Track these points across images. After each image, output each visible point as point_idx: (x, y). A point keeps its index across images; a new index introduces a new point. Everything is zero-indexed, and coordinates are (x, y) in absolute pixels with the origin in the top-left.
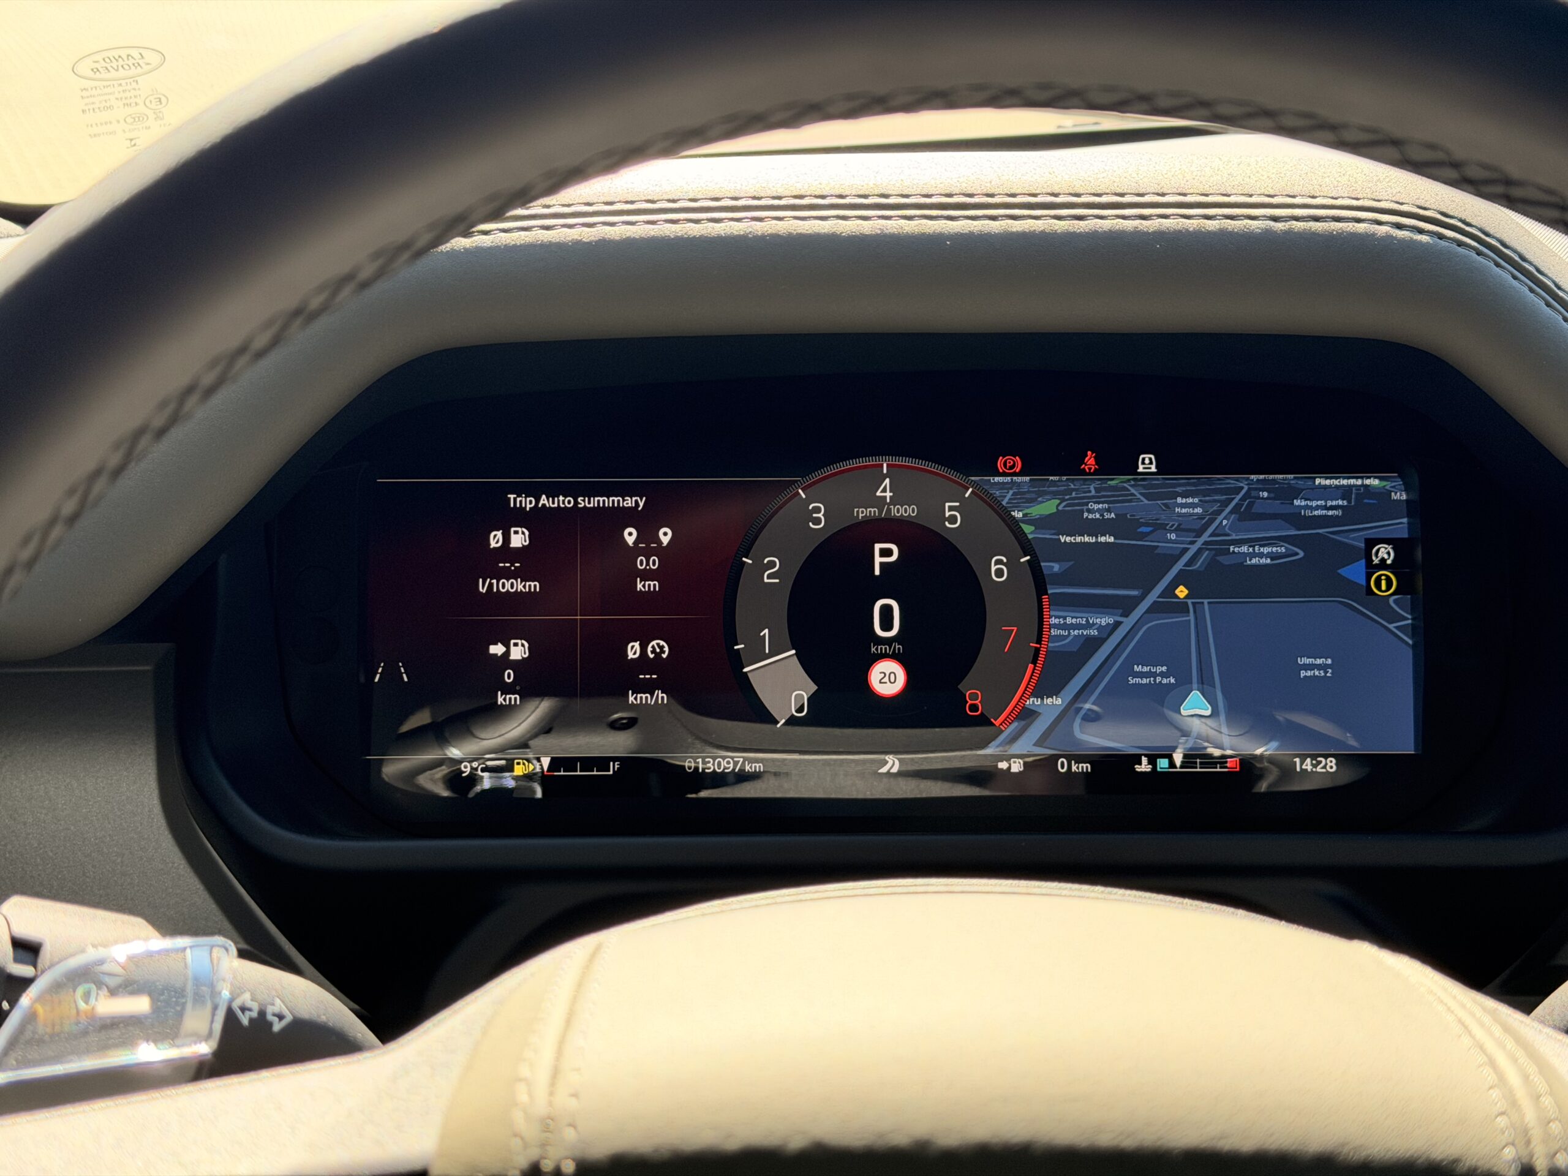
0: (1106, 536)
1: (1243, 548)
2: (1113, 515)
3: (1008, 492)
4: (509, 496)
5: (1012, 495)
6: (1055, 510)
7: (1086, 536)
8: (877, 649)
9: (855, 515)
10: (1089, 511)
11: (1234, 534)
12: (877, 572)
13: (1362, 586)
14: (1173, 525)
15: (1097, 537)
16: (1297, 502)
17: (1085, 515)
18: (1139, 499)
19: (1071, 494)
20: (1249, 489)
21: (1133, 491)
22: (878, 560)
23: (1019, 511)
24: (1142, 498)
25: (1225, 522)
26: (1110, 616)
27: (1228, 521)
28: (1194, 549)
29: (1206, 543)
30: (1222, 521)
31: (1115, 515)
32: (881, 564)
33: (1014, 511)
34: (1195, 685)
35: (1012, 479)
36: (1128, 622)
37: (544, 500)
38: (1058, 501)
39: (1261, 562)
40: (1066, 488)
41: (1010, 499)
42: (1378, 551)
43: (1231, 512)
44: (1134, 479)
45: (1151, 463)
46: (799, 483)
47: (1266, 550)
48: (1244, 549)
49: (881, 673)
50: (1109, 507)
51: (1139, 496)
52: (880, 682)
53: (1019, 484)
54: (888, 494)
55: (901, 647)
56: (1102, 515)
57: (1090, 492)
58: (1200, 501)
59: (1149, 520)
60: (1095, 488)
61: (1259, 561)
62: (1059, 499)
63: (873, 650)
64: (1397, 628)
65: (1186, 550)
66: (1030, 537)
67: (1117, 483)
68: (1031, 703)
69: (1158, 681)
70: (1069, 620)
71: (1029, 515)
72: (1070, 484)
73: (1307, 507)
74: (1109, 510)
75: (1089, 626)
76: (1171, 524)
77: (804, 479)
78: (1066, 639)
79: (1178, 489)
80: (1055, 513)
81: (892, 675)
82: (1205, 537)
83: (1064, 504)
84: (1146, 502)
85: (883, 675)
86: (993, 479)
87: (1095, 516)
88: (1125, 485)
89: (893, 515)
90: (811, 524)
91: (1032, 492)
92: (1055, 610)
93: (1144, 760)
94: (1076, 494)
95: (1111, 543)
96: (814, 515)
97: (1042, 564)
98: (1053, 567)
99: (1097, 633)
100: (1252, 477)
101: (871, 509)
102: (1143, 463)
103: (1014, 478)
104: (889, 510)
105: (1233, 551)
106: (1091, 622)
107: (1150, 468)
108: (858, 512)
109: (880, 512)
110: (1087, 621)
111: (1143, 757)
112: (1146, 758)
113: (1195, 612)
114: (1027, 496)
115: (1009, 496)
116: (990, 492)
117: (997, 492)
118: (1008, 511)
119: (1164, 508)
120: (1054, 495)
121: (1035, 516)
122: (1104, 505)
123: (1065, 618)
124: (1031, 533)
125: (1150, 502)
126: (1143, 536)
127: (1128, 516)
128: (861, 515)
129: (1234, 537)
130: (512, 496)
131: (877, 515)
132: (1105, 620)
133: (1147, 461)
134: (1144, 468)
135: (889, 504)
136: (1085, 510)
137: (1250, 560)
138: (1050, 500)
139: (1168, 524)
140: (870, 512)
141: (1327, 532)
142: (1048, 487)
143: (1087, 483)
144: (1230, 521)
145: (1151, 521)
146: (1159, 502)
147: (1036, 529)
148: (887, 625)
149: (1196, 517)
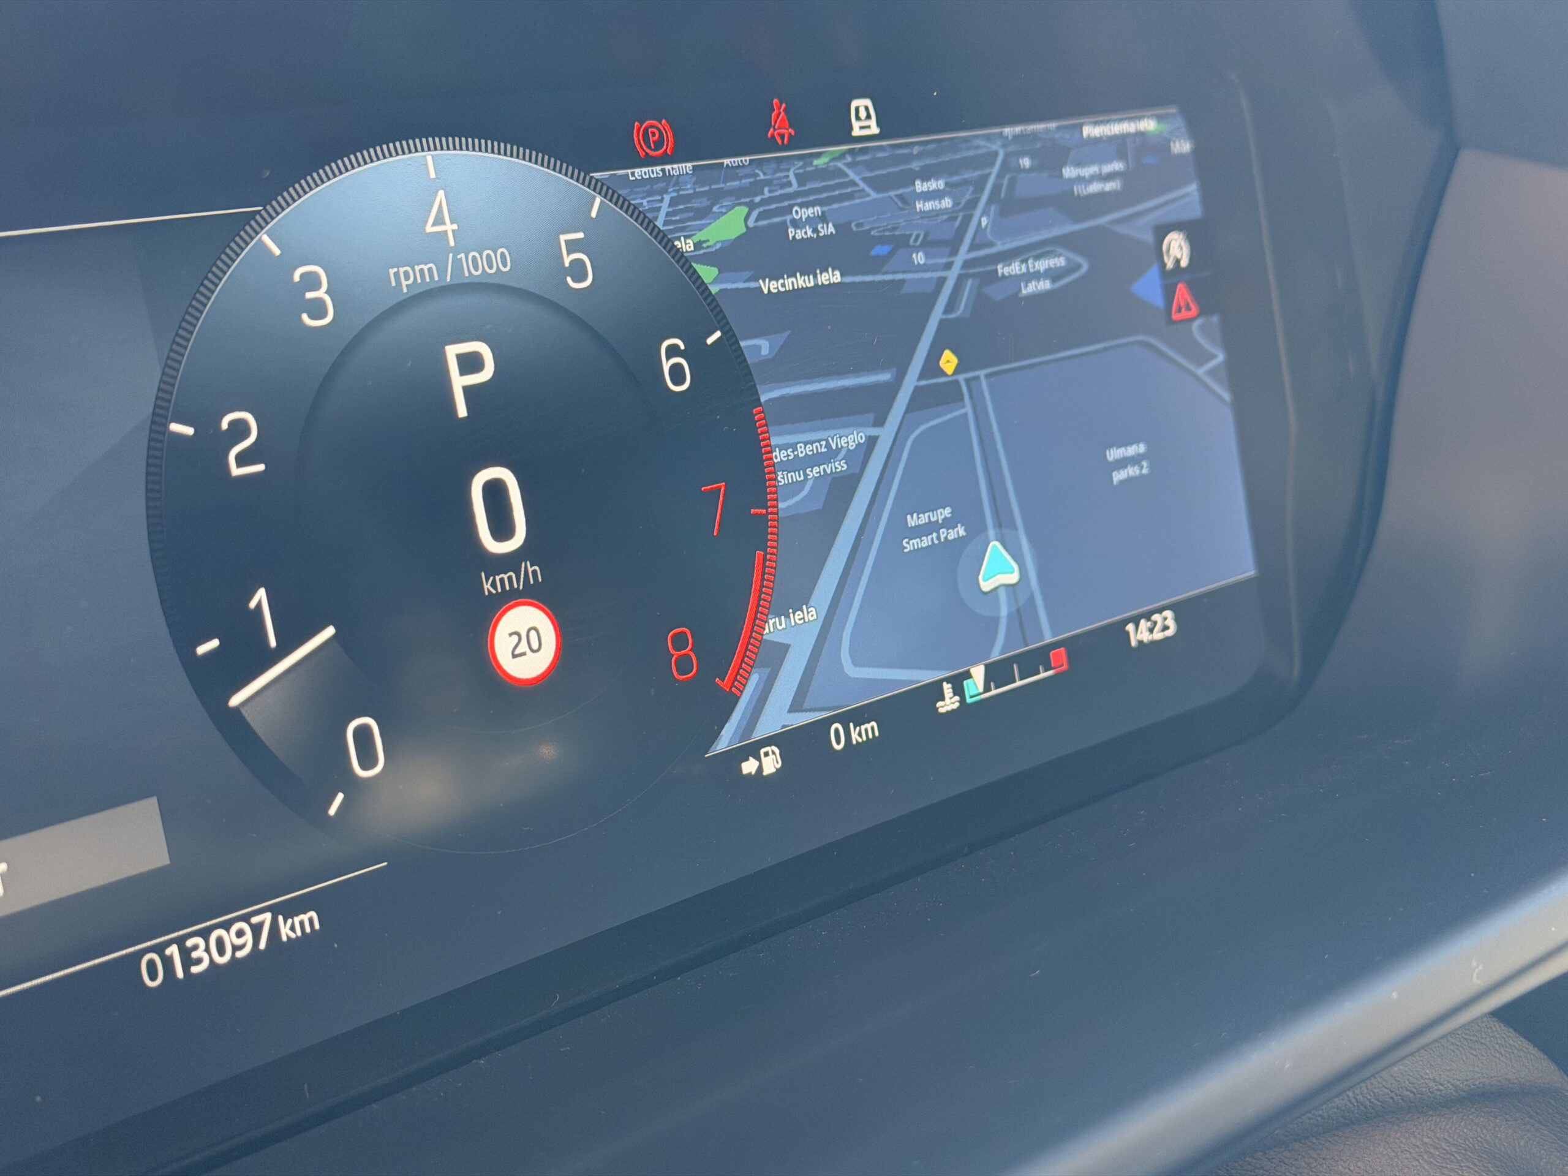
0: (827, 271)
1: (1013, 267)
2: (831, 229)
3: (662, 200)
5: (670, 206)
6: (744, 230)
7: (798, 275)
8: (494, 585)
9: (394, 284)
10: (796, 224)
11: (999, 243)
12: (462, 411)
14: (918, 236)
15: (815, 277)
16: (1069, 172)
17: (791, 232)
18: (863, 190)
19: (763, 194)
20: (1007, 155)
21: (852, 175)
22: (459, 382)
23: (686, 237)
24: (868, 190)
25: (984, 221)
26: (860, 430)
27: (988, 216)
28: (952, 275)
29: (967, 264)
30: (980, 223)
31: (835, 226)
32: (468, 390)
33: (679, 239)
34: (991, 532)
35: (663, 170)
36: (886, 434)
38: (744, 210)
39: (1039, 288)
40: (752, 180)
41: (668, 214)
43: (990, 201)
44: (851, 152)
46: (258, 217)
47: (1042, 265)
48: (1015, 268)
49: (511, 635)
50: (823, 212)
51: (862, 185)
52: (514, 656)
53: (677, 180)
54: (449, 227)
55: (536, 568)
56: (815, 230)
57: (790, 184)
58: (947, 184)
59: (884, 231)
60: (796, 175)
61: (1036, 287)
62: (745, 204)
63: (487, 587)
64: (1206, 373)
65: (942, 281)
66: (714, 289)
67: (828, 163)
68: (772, 630)
69: (942, 537)
70: (802, 451)
71: (705, 245)
72: (757, 171)
73: (1080, 180)
74: (823, 218)
75: (831, 454)
76: (915, 233)
77: (268, 207)
78: (801, 490)
79: (915, 165)
80: (744, 234)
81: (533, 634)
82: (963, 254)
83: (755, 214)
84: (874, 195)
85: (515, 638)
86: (633, 174)
87: (806, 233)
88: (840, 164)
89: (467, 274)
90: (305, 317)
91: (703, 194)
92: (780, 434)
93: (947, 688)
94: (770, 191)
95: (838, 283)
96: (309, 295)
97: (743, 344)
98: (760, 347)
99: (845, 467)
100: (1008, 131)
101: (421, 266)
103: (667, 167)
104: (457, 263)
105: (1003, 274)
106: (834, 447)
108: (397, 274)
109: (442, 272)
110: (828, 446)
111: (945, 684)
112: (950, 685)
113: (971, 397)
114: (695, 204)
115: (665, 207)
116: (633, 202)
117: (645, 202)
118: (669, 240)
119: (900, 204)
120: (738, 195)
121: (715, 245)
122: (815, 209)
123: (795, 449)
124: (715, 281)
125: (880, 196)
126: (877, 265)
127: (853, 225)
128: (404, 283)
129: (999, 247)
131: (436, 278)
132: (852, 439)
135: (456, 251)
136: (788, 223)
137: (1026, 286)
138: (733, 208)
139: (911, 235)
140: (422, 271)
141: (1109, 222)
142: (725, 182)
143: (784, 166)
144: (991, 218)
145: (887, 233)
146: (892, 193)
147: (720, 272)
148: (502, 528)
149: (945, 217)
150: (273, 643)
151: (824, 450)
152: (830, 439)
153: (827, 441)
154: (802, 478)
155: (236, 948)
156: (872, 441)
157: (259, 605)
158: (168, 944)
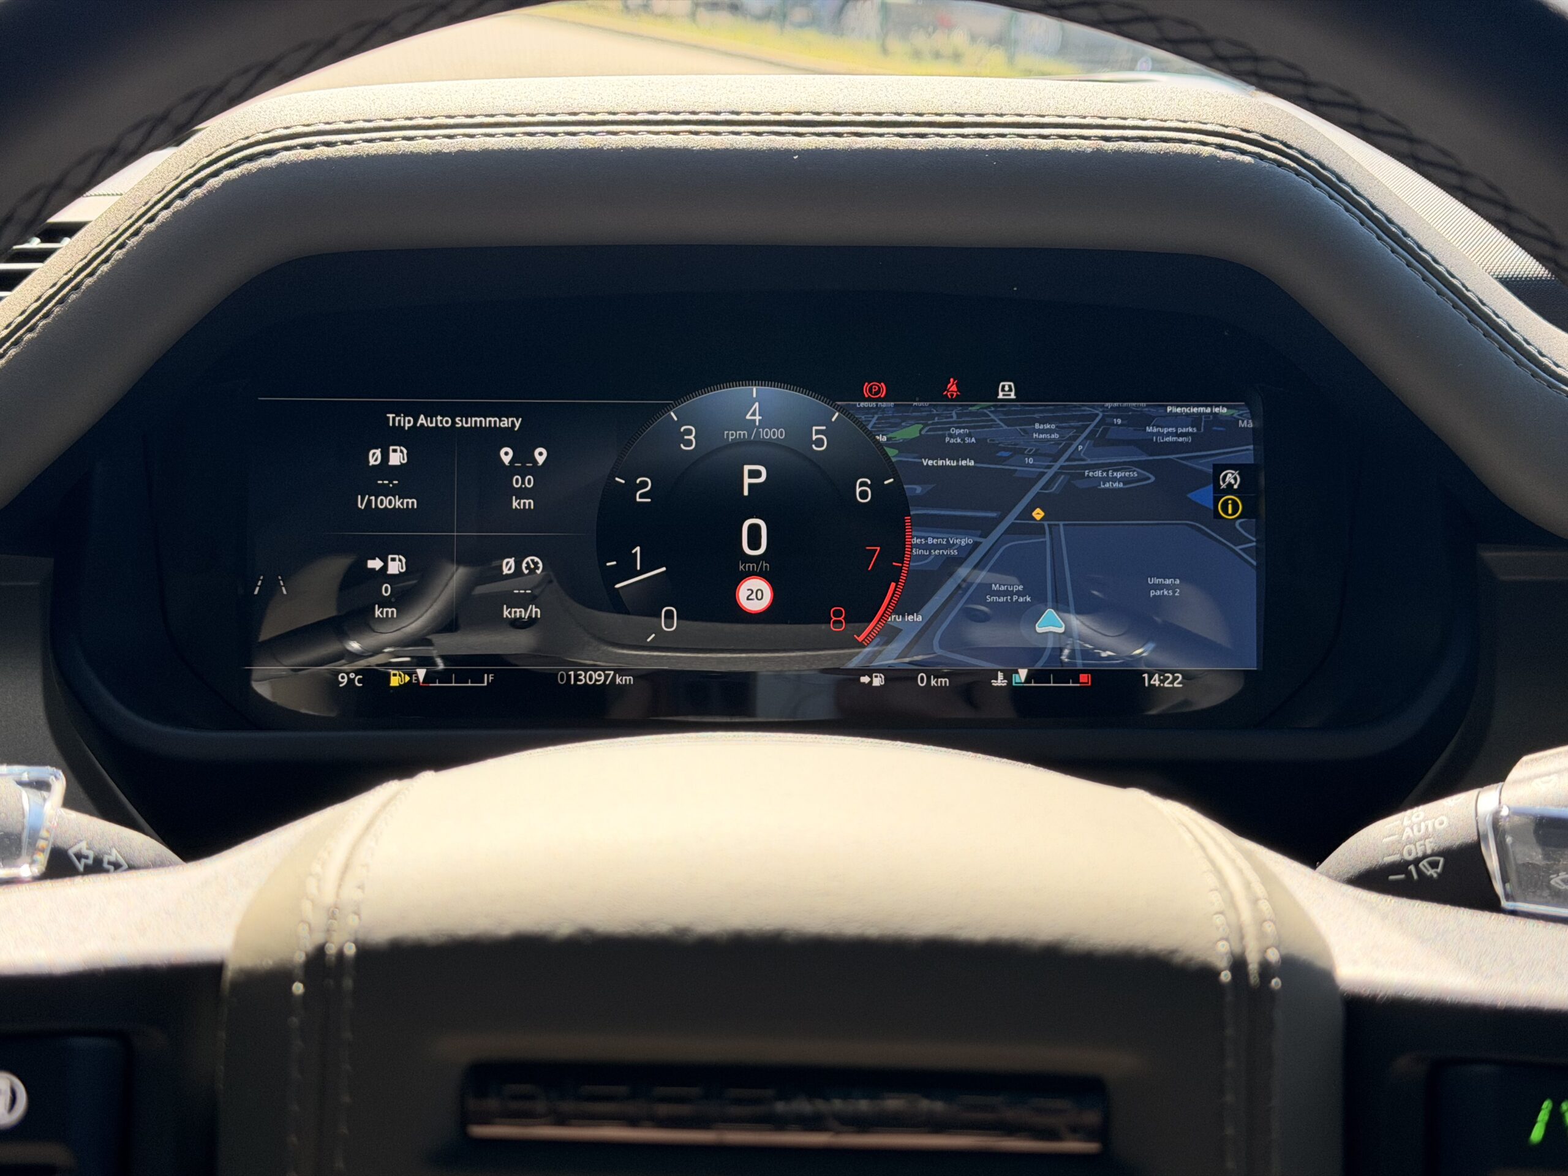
0: (966, 460)
2: (973, 440)
3: (873, 417)
4: (388, 415)
5: (877, 420)
6: (918, 435)
7: (947, 459)
8: (745, 567)
9: (725, 437)
10: (951, 436)
11: (1089, 460)
12: (746, 493)
13: (1210, 509)
14: (1031, 450)
15: (958, 461)
16: (1149, 429)
17: (947, 439)
18: (999, 424)
19: (934, 419)
20: (1104, 416)
21: (992, 416)
22: (747, 481)
23: (883, 435)
24: (1001, 424)
25: (1080, 448)
26: (969, 537)
27: (1084, 446)
28: (1050, 473)
29: (1062, 467)
30: (1077, 447)
31: (976, 439)
32: (750, 485)
33: (879, 435)
34: (1050, 603)
35: (877, 405)
36: (987, 543)
37: (422, 420)
38: (921, 426)
39: (1114, 485)
40: (929, 413)
41: (875, 424)
42: (1225, 476)
43: (1086, 438)
44: (993, 406)
45: (1010, 390)
46: (671, 405)
47: (1119, 475)
48: (1098, 473)
49: (748, 590)
50: (970, 432)
51: (998, 422)
52: (748, 599)
53: (884, 410)
54: (757, 418)
55: (768, 565)
56: (963, 440)
57: (952, 417)
58: (1057, 427)
59: (1008, 445)
60: (956, 413)
61: (1112, 485)
62: (922, 424)
63: (741, 567)
64: (1241, 549)
65: (1044, 474)
66: (894, 460)
67: (978, 410)
68: (893, 620)
69: (1014, 599)
70: (930, 541)
71: (893, 439)
72: (932, 409)
73: (1158, 434)
74: (970, 435)
75: (949, 546)
76: (1029, 449)
77: (676, 402)
78: (926, 559)
79: (1036, 416)
80: (918, 437)
81: (759, 592)
82: (1061, 462)
83: (927, 429)
84: (1005, 427)
85: (750, 592)
86: (859, 404)
87: (957, 441)
88: (985, 411)
89: (762, 437)
90: (682, 446)
91: (896, 417)
92: (916, 531)
93: (1000, 675)
94: (938, 419)
95: (972, 466)
96: (686, 437)
97: (905, 486)
98: (916, 489)
99: (957, 553)
100: (1108, 405)
101: (740, 432)
102: (1003, 390)
103: (879, 403)
104: (758, 433)
105: (1088, 475)
106: (951, 542)
107: (1010, 395)
108: (728, 434)
109: (750, 435)
110: (948, 541)
111: (999, 672)
112: (1002, 674)
113: (1051, 533)
114: (892, 421)
115: (874, 420)
116: (856, 416)
117: (863, 417)
118: (873, 435)
119: (1022, 433)
120: (917, 420)
121: (899, 440)
122: (966, 430)
123: (926, 539)
124: (894, 456)
125: (1010, 428)
126: (1003, 460)
127: (988, 441)
128: (730, 438)
129: (1089, 462)
130: (391, 416)
131: (746, 437)
132: (966, 541)
133: (1007, 388)
134: (1004, 395)
135: (758, 428)
136: (947, 435)
137: (1104, 484)
138: (914, 424)
139: (1026, 449)
140: (740, 434)
141: (1178, 458)
142: (911, 413)
143: (950, 408)
144: (1085, 447)
145: (1010, 446)
146: (1018, 428)
147: (899, 452)
148: (754, 543)
149: (1053, 442)
150: (638, 568)
151: (944, 543)
152: (950, 539)
153: (948, 539)
154: (928, 553)
155: (596, 680)
156: (976, 545)
157: (636, 552)
158: (571, 670)
